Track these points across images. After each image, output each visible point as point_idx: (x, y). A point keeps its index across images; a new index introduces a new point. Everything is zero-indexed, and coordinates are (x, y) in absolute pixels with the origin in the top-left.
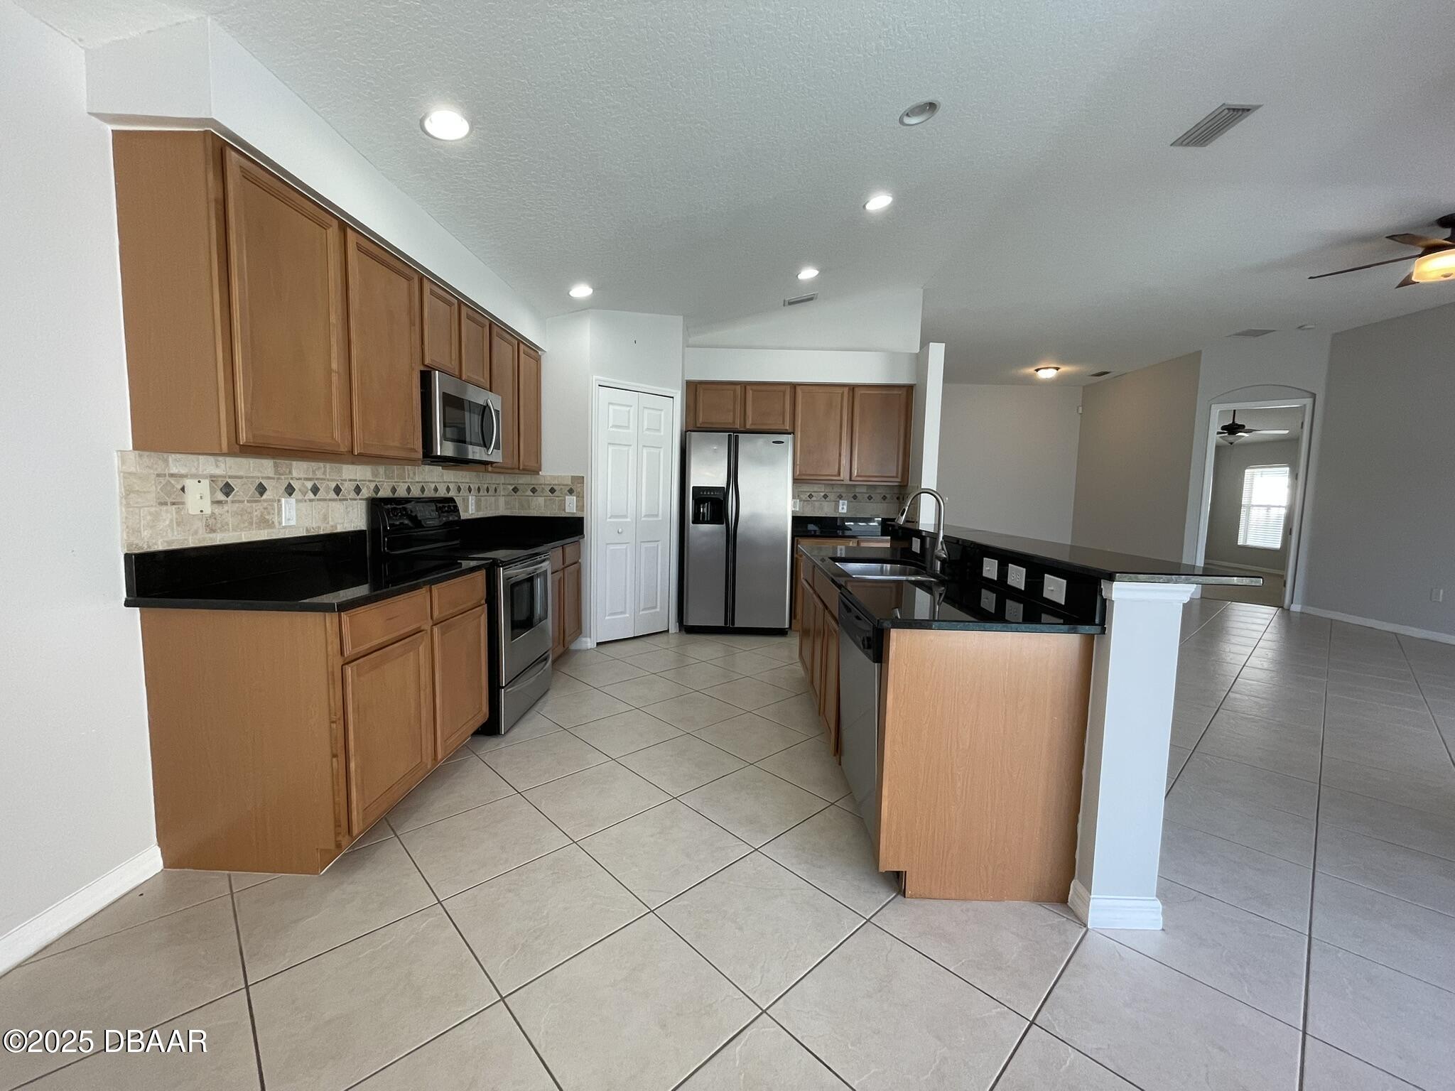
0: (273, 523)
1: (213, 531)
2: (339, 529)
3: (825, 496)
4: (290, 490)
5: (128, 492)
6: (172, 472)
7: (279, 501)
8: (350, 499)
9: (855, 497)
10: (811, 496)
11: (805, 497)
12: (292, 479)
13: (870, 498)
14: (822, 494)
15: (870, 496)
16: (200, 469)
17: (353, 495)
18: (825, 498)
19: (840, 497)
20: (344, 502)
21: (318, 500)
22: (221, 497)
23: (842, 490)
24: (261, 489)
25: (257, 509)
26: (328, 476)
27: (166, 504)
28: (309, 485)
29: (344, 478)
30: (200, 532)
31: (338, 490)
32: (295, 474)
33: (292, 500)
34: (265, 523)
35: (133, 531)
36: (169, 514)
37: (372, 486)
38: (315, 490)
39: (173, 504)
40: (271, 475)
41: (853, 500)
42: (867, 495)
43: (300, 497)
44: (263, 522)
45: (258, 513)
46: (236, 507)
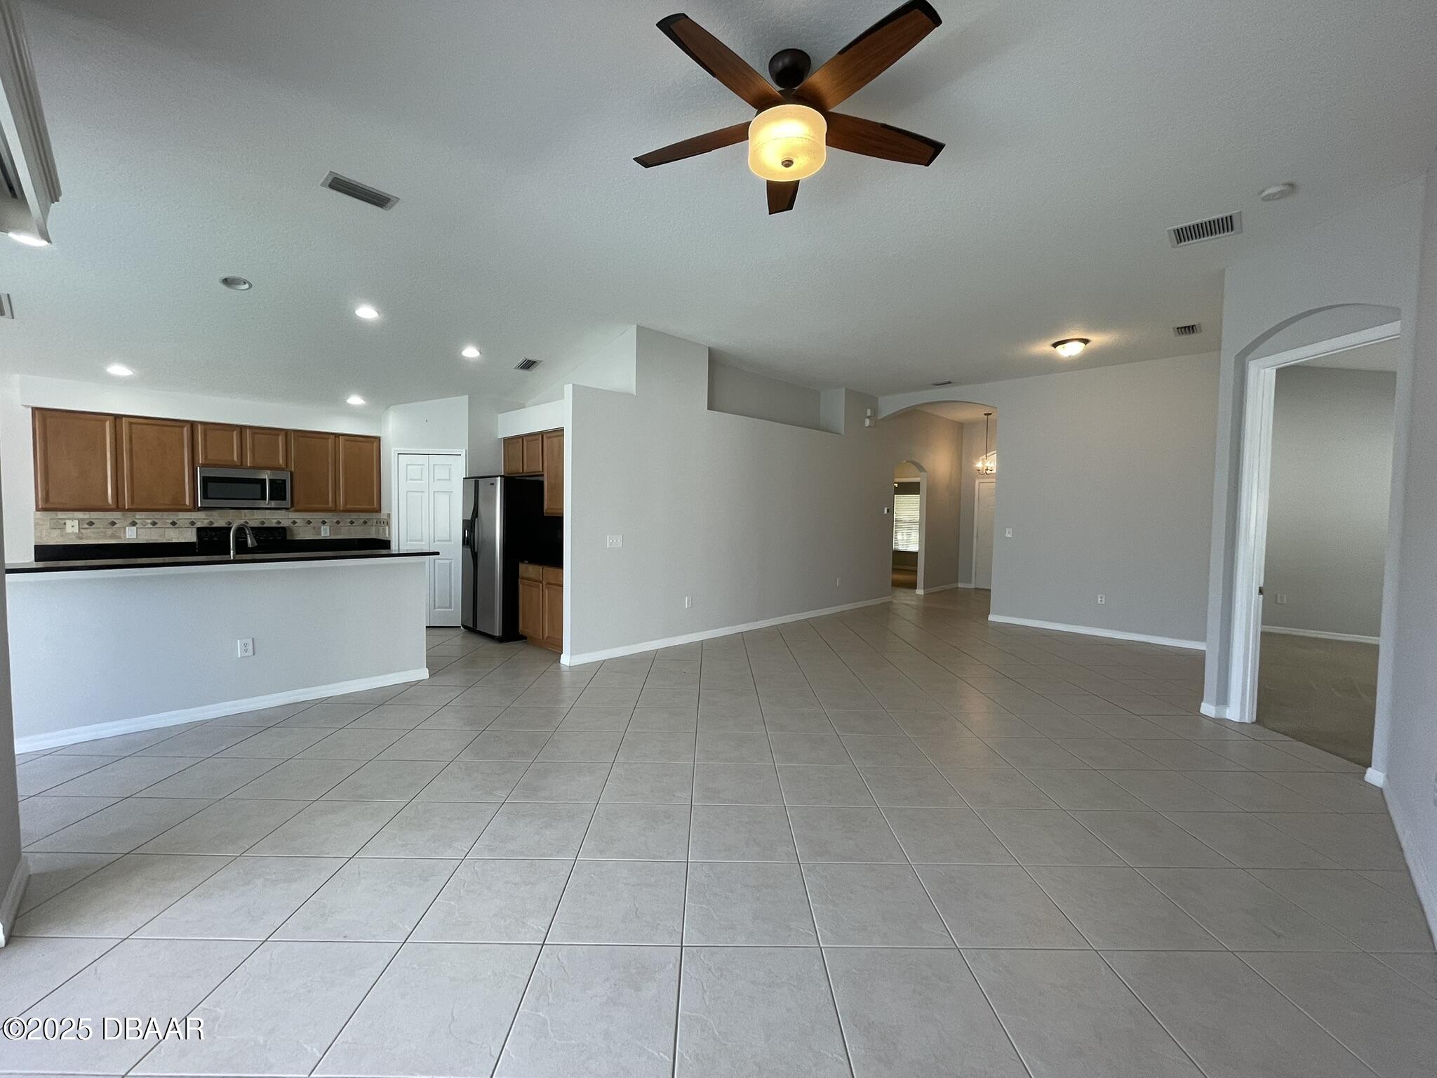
0: (120, 537)
1: (81, 539)
2: (174, 541)
4: (134, 524)
5: (36, 525)
6: (58, 518)
7: (125, 528)
8: (184, 527)
12: (135, 519)
16: (74, 516)
17: (187, 526)
20: (181, 529)
21: (156, 528)
22: (86, 526)
24: (113, 523)
26: (165, 518)
27: (55, 529)
28: (149, 521)
29: (179, 518)
30: (73, 539)
31: (174, 523)
32: (137, 517)
33: (135, 528)
35: (38, 537)
36: (56, 532)
37: (206, 521)
38: (154, 523)
39: (58, 529)
40: (119, 518)
43: (141, 526)
44: (113, 536)
45: (110, 533)
46: (93, 530)
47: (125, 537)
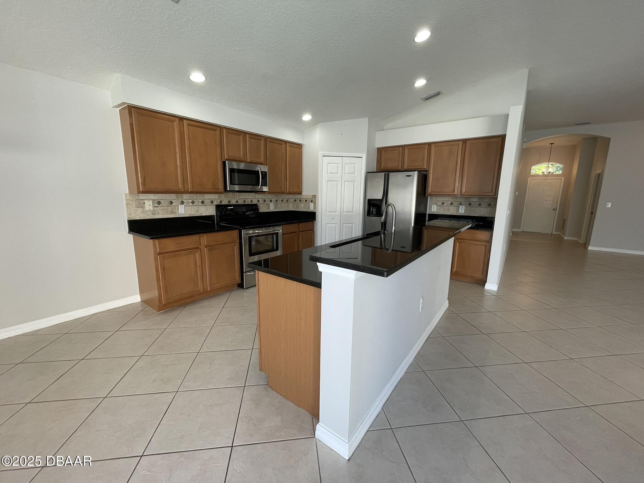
0: (176, 212)
1: (154, 214)
2: (204, 215)
3: (452, 204)
4: (182, 203)
5: (127, 204)
6: (140, 199)
7: (178, 206)
8: (209, 205)
9: (470, 204)
10: (443, 203)
11: (440, 203)
12: (183, 199)
13: (480, 205)
14: (450, 202)
15: (480, 204)
16: (150, 198)
17: (210, 204)
18: (452, 205)
19: (461, 204)
20: (206, 206)
21: (194, 205)
22: (157, 205)
23: (462, 200)
24: (171, 203)
25: (170, 209)
26: (198, 198)
27: (139, 207)
28: (190, 201)
29: (205, 198)
30: (150, 215)
31: (203, 202)
32: (184, 198)
33: (183, 206)
34: (172, 212)
35: (129, 214)
36: (140, 210)
37: (219, 201)
38: (193, 202)
39: (141, 207)
40: (174, 198)
41: (468, 206)
42: (478, 203)
43: (186, 205)
46: (162, 208)
47: (179, 212)
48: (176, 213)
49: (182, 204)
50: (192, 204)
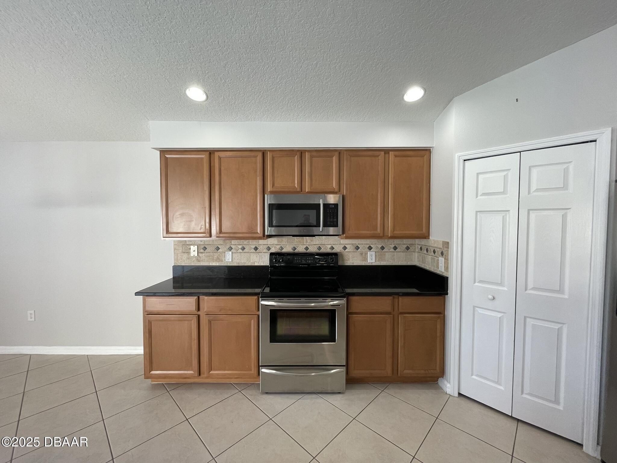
1: (199, 261)
2: (256, 264)
5: (175, 249)
6: (187, 244)
7: (225, 252)
8: (263, 252)
12: (232, 245)
16: (196, 243)
17: (265, 251)
20: (260, 254)
21: (244, 252)
22: (202, 251)
24: (218, 249)
26: (250, 243)
27: (184, 253)
28: (240, 247)
29: (260, 244)
30: (195, 261)
31: (256, 249)
32: (233, 243)
33: (231, 253)
35: (176, 259)
36: (185, 256)
37: (278, 247)
38: (243, 249)
39: (187, 253)
40: (222, 244)
43: (235, 251)
44: (218, 259)
45: (216, 256)
46: (208, 254)
47: (225, 260)
48: (222, 261)
49: (230, 250)
50: (241, 251)
